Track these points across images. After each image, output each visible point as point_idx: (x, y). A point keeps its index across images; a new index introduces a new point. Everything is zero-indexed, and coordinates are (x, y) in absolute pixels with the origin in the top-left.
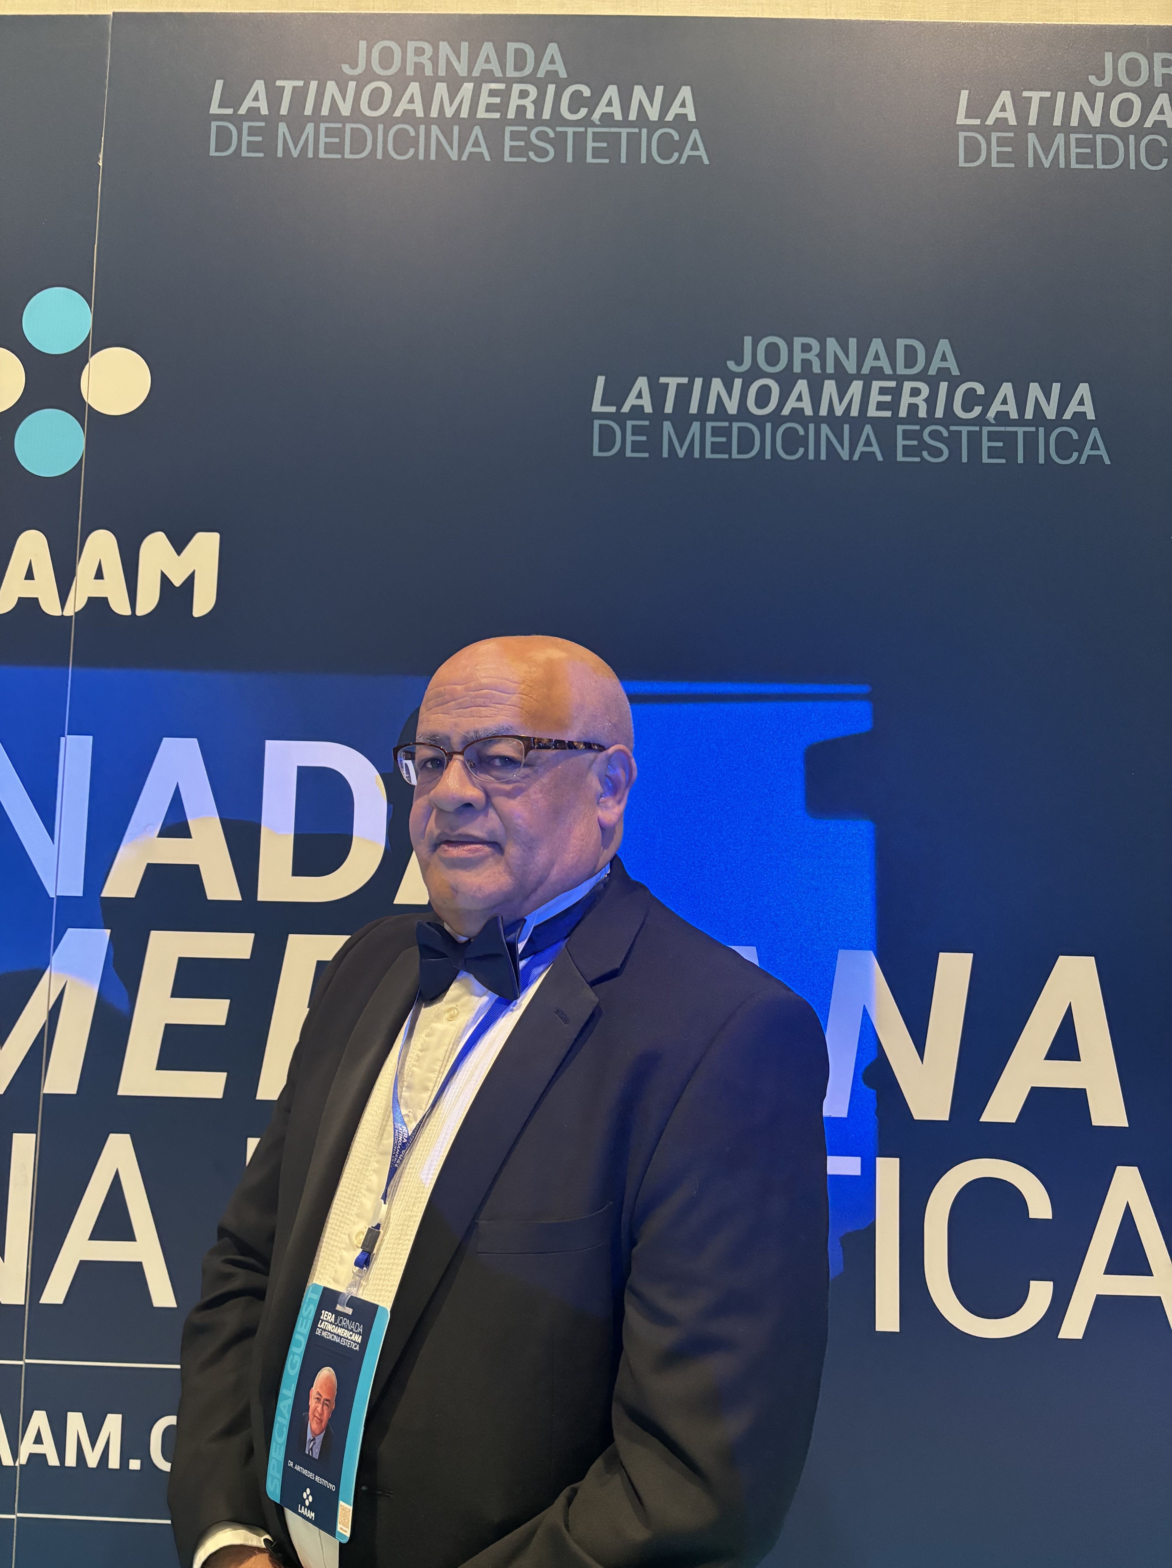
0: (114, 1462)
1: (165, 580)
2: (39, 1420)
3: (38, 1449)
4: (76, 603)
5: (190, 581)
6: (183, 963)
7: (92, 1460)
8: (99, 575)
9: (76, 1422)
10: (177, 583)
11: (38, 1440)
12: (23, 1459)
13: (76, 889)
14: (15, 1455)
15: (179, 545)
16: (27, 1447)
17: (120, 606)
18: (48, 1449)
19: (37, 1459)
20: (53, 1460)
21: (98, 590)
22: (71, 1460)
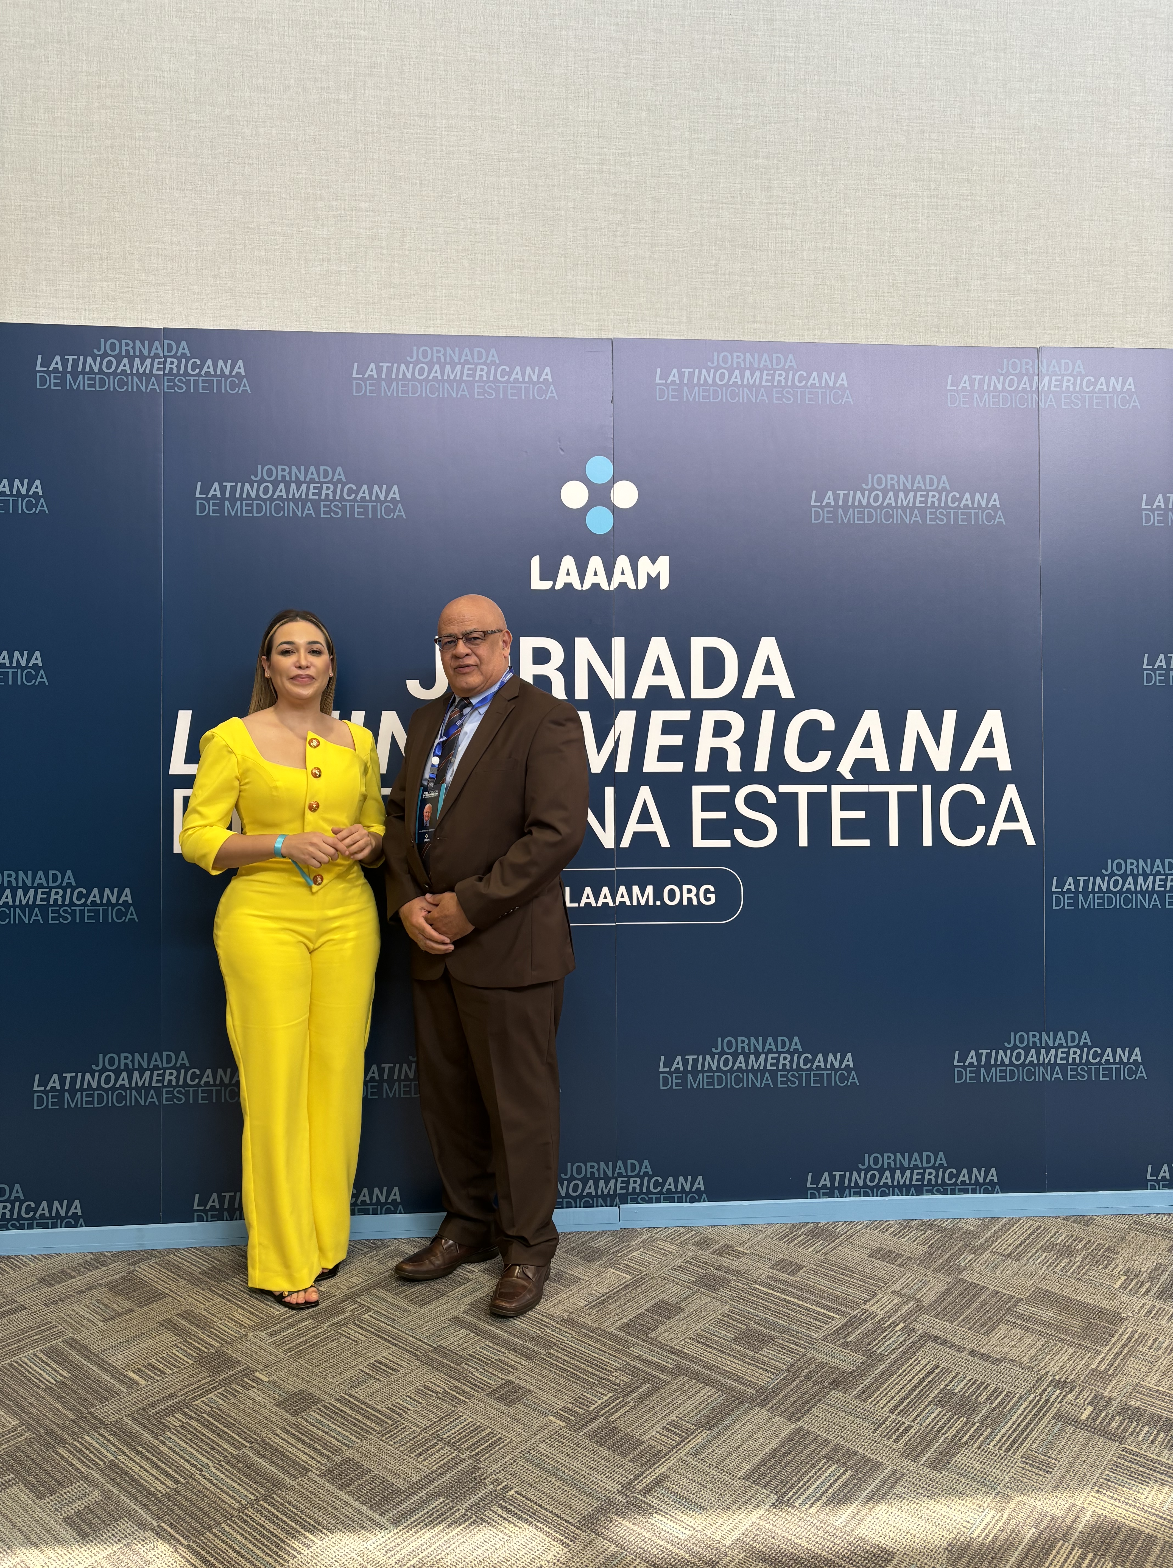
0: (651, 903)
1: (648, 575)
2: (622, 889)
3: (622, 900)
4: (615, 584)
5: (659, 574)
6: (665, 723)
7: (643, 902)
8: (623, 573)
9: (636, 889)
10: (654, 576)
11: (622, 896)
12: (617, 904)
13: (622, 696)
14: (614, 902)
15: (653, 561)
16: (618, 899)
17: (632, 586)
18: (626, 899)
19: (622, 903)
20: (628, 903)
21: (623, 579)
22: (635, 903)
